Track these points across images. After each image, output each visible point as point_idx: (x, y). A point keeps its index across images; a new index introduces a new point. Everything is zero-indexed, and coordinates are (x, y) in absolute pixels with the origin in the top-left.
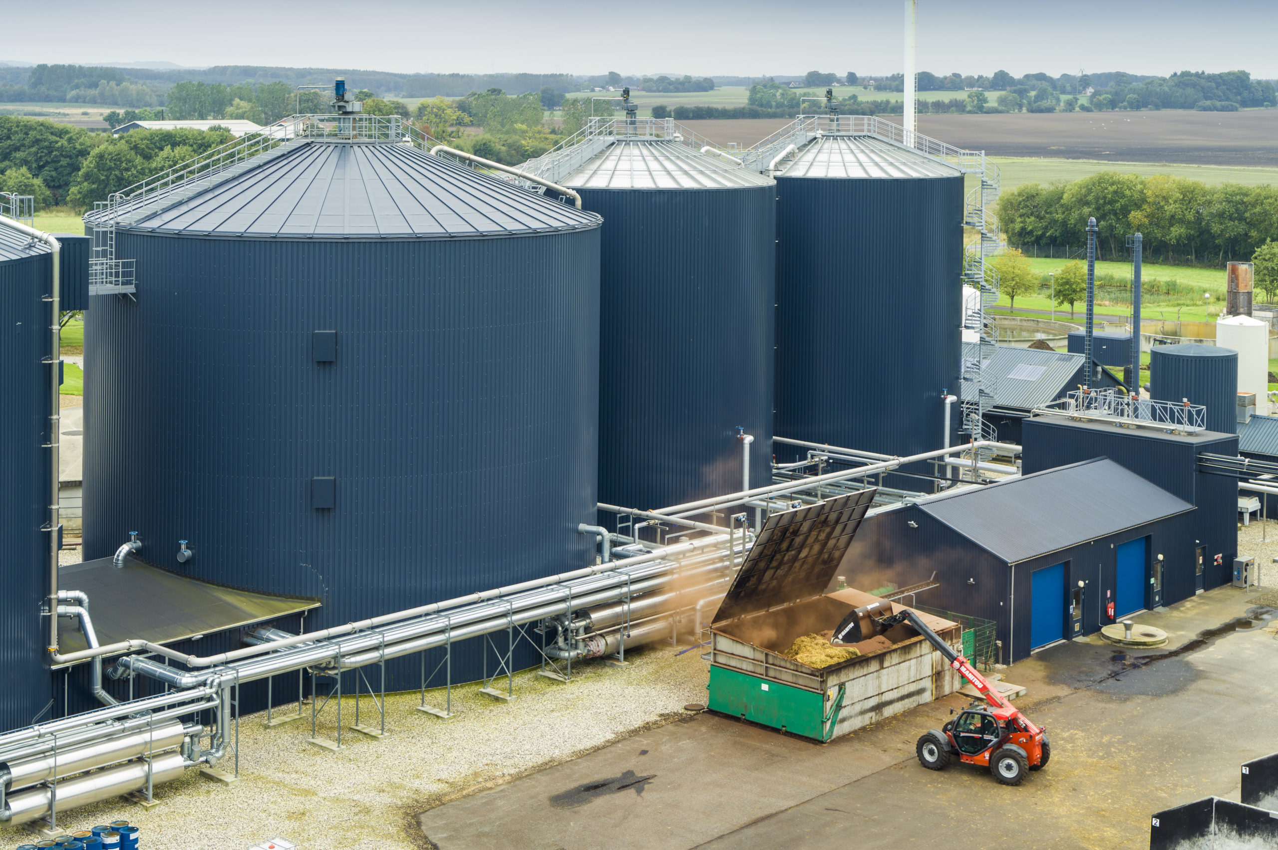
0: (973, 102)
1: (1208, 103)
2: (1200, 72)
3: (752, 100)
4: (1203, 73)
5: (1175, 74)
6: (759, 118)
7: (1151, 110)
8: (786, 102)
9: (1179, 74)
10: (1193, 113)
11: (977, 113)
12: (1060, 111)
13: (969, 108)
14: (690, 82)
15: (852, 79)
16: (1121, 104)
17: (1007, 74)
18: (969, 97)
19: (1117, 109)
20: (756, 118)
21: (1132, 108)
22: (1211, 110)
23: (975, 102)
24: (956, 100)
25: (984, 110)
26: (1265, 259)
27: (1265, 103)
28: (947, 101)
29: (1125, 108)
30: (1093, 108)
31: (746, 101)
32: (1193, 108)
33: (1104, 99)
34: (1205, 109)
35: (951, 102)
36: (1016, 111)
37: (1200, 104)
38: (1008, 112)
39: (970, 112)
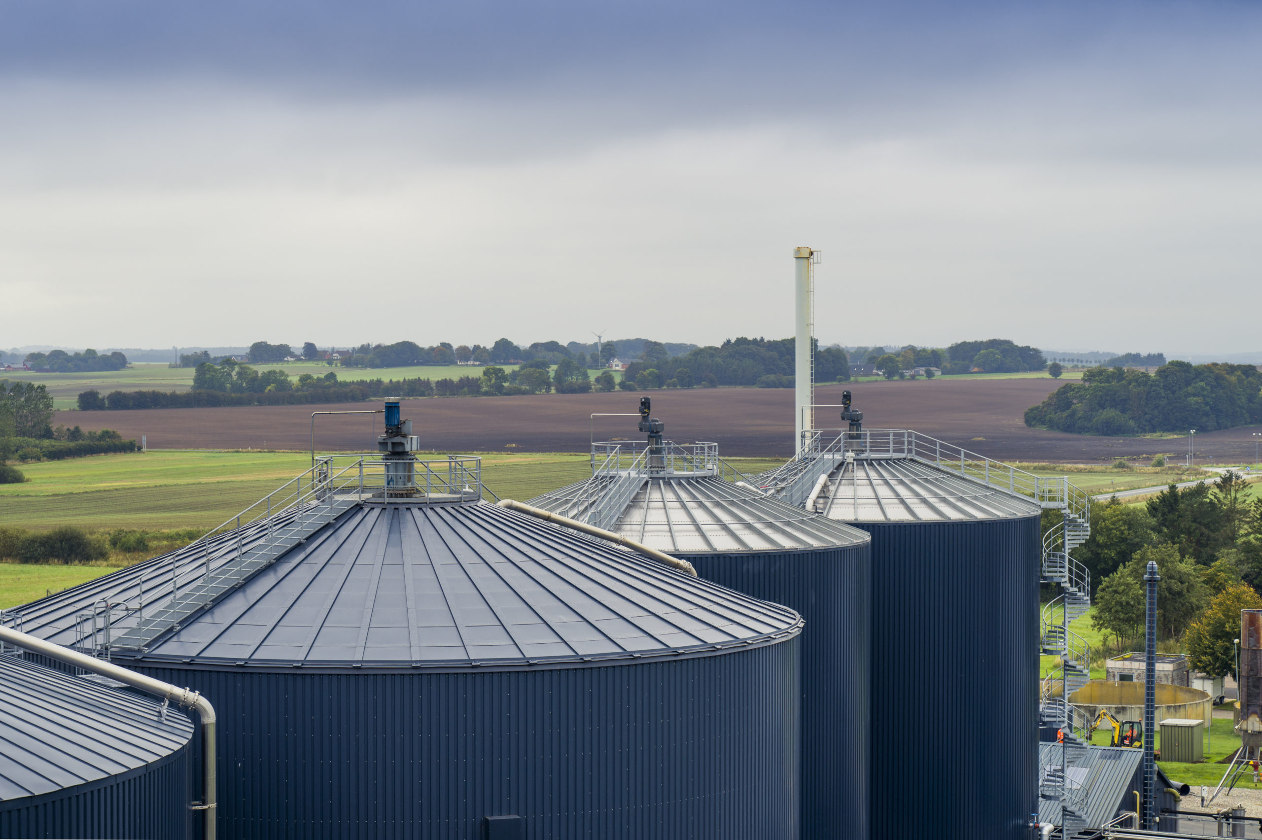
0: (490, 380)
1: (772, 377)
2: (759, 339)
3: (199, 380)
4: (762, 339)
5: (729, 341)
6: (220, 405)
7: (705, 387)
8: (244, 385)
9: (733, 341)
10: (755, 390)
11: (495, 395)
12: (596, 391)
13: (485, 389)
14: (94, 358)
15: (311, 352)
16: (669, 381)
17: (510, 343)
18: (485, 373)
19: (665, 387)
20: (216, 406)
21: (682, 385)
22: (776, 387)
23: (493, 381)
24: (468, 378)
25: (504, 391)
26: (1116, 592)
27: (838, 377)
28: (456, 379)
29: (674, 385)
30: (636, 387)
31: (192, 383)
32: (754, 384)
33: (649, 374)
34: (769, 385)
35: (461, 380)
36: (544, 391)
37: (763, 378)
38: (533, 393)
39: (486, 394)
